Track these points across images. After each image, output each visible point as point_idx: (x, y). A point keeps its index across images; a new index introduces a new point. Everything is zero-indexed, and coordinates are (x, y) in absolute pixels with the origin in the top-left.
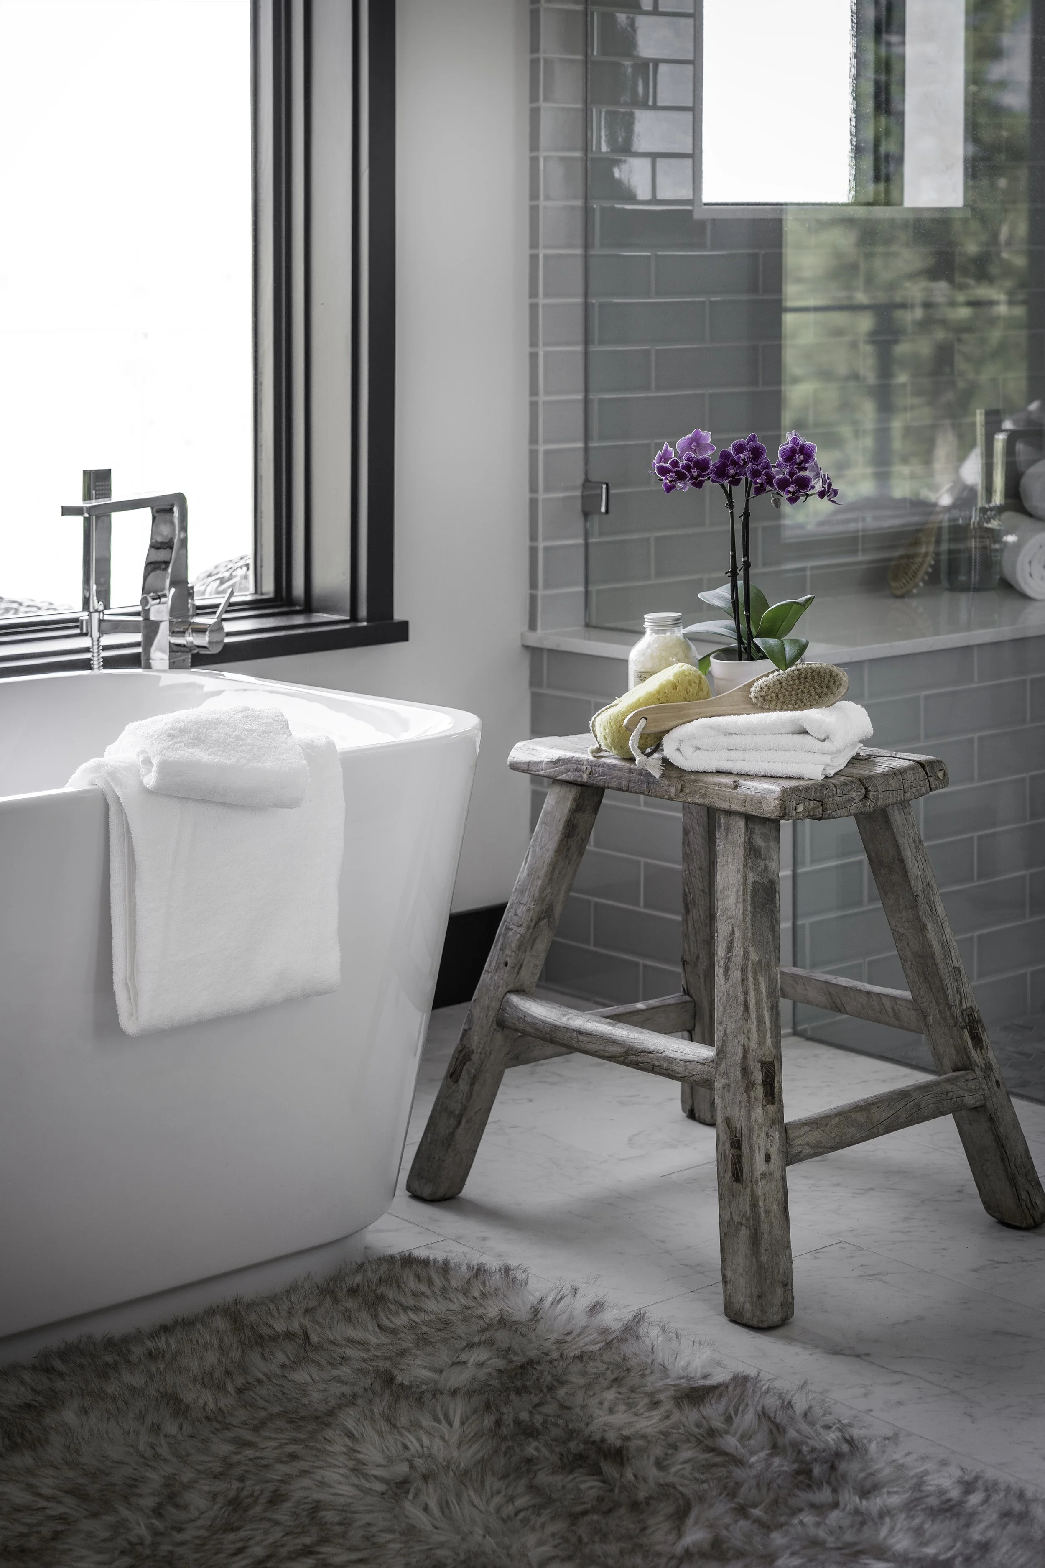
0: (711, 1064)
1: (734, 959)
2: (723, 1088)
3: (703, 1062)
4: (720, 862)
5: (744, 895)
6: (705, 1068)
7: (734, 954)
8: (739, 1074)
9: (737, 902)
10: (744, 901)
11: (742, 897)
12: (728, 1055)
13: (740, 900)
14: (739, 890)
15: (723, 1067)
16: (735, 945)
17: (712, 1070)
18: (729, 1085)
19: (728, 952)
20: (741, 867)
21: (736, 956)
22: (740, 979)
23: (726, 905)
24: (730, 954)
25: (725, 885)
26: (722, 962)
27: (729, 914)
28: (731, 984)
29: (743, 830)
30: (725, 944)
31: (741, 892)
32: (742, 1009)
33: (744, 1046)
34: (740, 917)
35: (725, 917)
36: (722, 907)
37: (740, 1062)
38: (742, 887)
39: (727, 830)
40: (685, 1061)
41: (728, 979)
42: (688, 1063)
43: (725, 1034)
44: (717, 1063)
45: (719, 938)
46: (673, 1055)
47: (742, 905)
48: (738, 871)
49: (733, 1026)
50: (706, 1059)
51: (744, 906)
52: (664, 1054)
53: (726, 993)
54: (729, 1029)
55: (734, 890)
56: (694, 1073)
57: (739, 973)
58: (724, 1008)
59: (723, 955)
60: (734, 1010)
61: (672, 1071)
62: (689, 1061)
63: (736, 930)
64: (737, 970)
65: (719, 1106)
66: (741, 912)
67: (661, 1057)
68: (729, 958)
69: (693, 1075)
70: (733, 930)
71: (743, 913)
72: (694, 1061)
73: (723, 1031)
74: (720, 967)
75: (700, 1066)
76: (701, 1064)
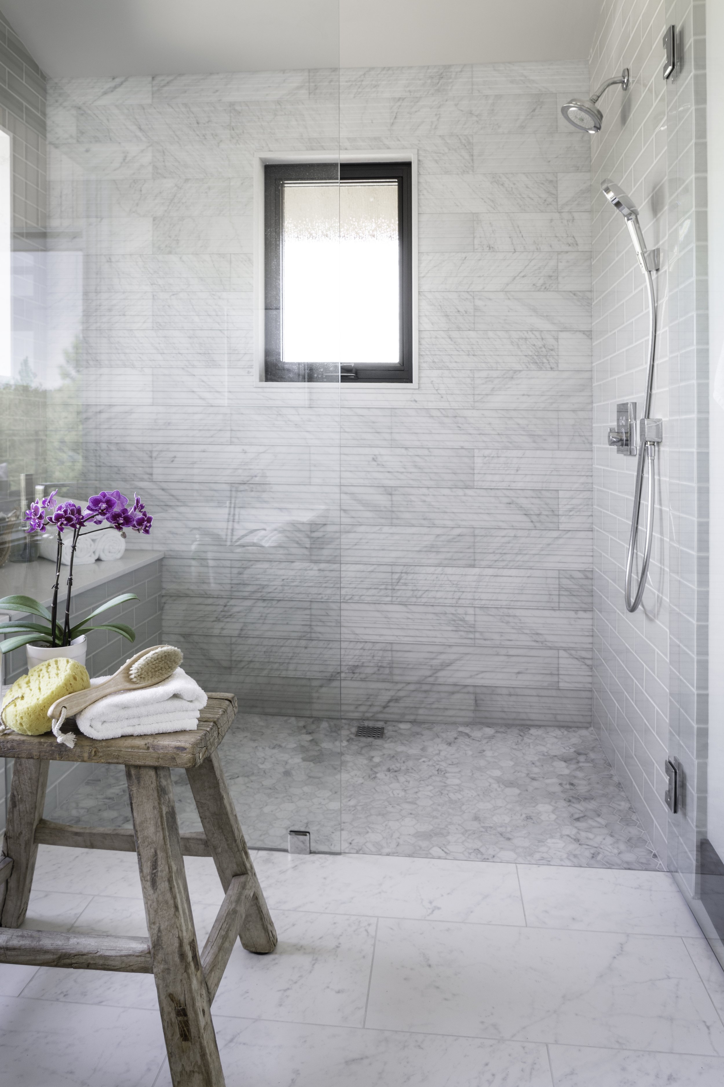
0: (148, 955)
1: (159, 874)
2: (163, 972)
3: (139, 954)
4: (135, 803)
5: (162, 825)
6: (143, 959)
7: (159, 869)
8: (177, 959)
9: (157, 831)
10: (163, 829)
11: (160, 827)
12: (165, 947)
13: (160, 829)
14: (157, 823)
15: (160, 956)
16: (159, 863)
17: (149, 959)
18: (168, 969)
19: (153, 869)
20: (156, 804)
21: (162, 871)
22: (168, 888)
23: (146, 834)
24: (155, 871)
25: (143, 820)
26: (149, 878)
27: (150, 840)
28: (160, 892)
29: (154, 778)
30: (149, 864)
31: (160, 823)
32: (173, 910)
33: (179, 937)
34: (162, 842)
35: (146, 843)
36: (142, 836)
37: (177, 950)
38: (159, 820)
39: (139, 779)
40: (121, 956)
41: (156, 889)
42: (124, 958)
43: (159, 931)
44: (154, 954)
45: (142, 860)
46: (108, 953)
47: (161, 833)
48: (154, 807)
49: (166, 924)
50: (142, 952)
51: (163, 834)
52: (99, 954)
53: (155, 900)
54: (162, 928)
55: (152, 822)
56: (131, 964)
57: (167, 884)
58: (155, 911)
59: (148, 872)
60: (165, 912)
61: (108, 965)
62: (125, 956)
63: (158, 852)
64: (164, 881)
65: (161, 987)
66: (162, 838)
67: (96, 957)
68: (155, 873)
69: (130, 966)
70: (156, 852)
71: (164, 838)
72: (130, 955)
73: (157, 929)
74: (147, 881)
75: (137, 958)
76: (137, 956)
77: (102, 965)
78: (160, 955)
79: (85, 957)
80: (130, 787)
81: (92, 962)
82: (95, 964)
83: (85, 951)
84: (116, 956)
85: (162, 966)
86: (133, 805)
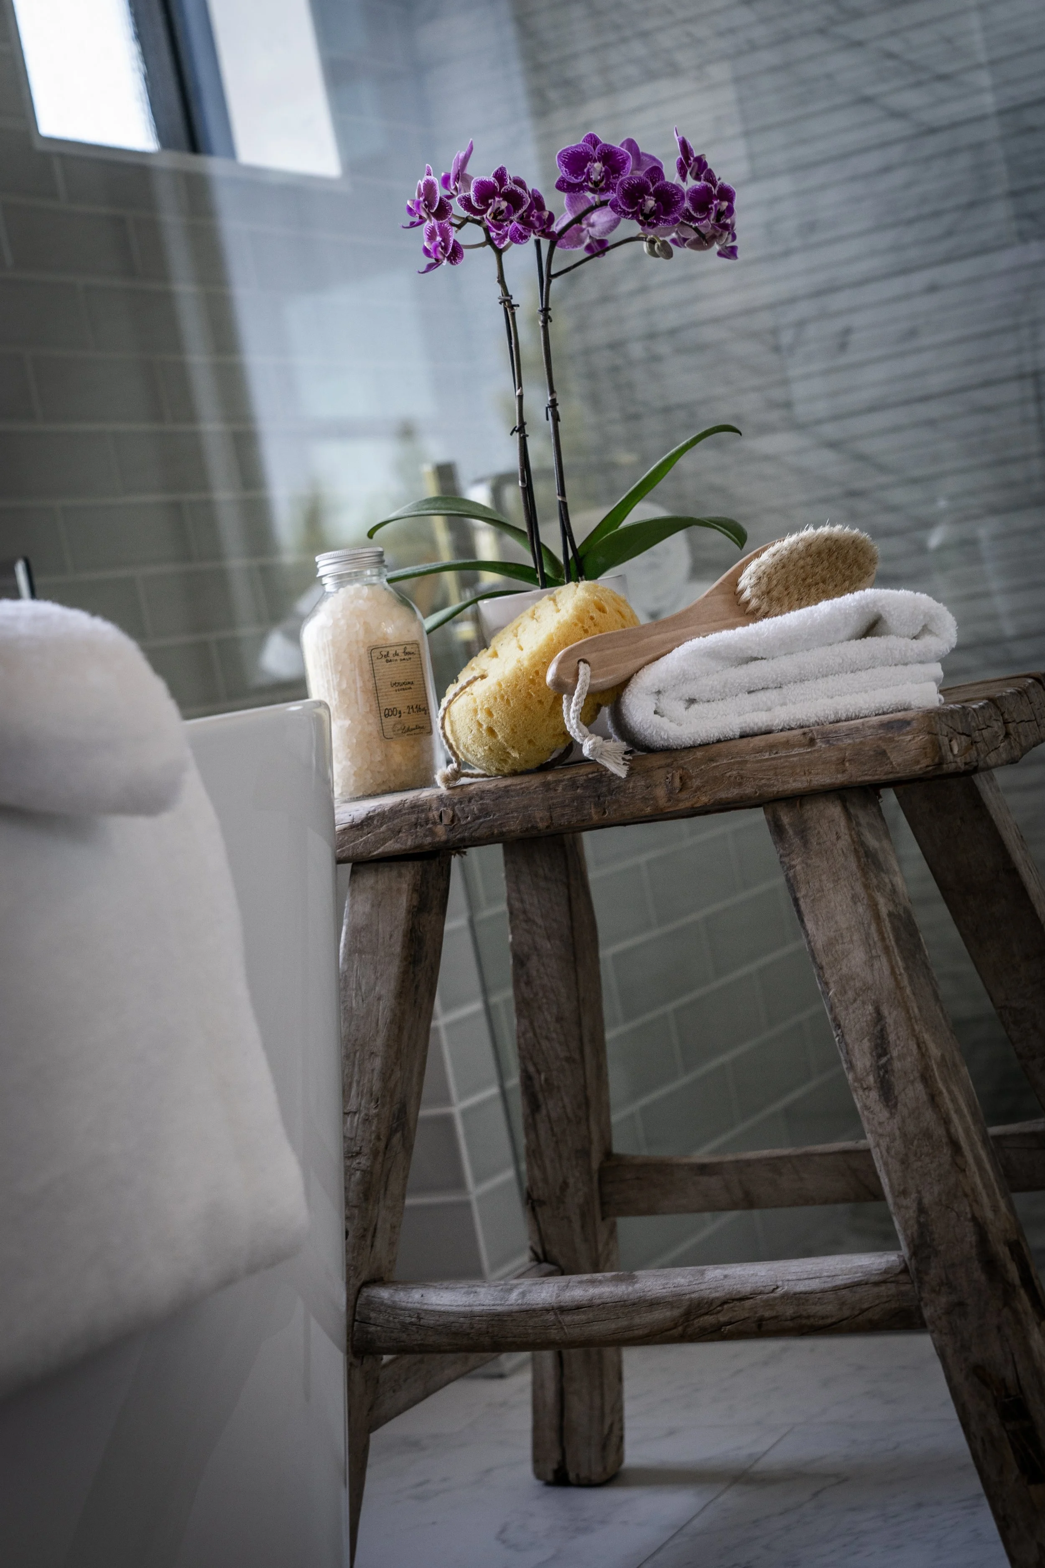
0: (902, 1278)
1: (897, 1065)
2: (948, 1312)
3: (881, 1278)
4: (805, 896)
5: (883, 939)
6: (892, 1289)
7: (895, 1053)
8: (979, 1275)
9: (872, 958)
10: (887, 950)
11: (879, 944)
12: (942, 1248)
13: (878, 950)
14: (868, 936)
15: (935, 1272)
16: (892, 1037)
17: (908, 1287)
18: (961, 1304)
19: (880, 1056)
20: (859, 889)
21: (901, 1057)
22: (924, 1097)
23: (845, 970)
24: (884, 1060)
25: (832, 934)
26: (871, 1079)
27: (858, 984)
28: (905, 1112)
29: (843, 822)
30: (866, 1044)
31: (876, 937)
32: (947, 1151)
33: (974, 1219)
34: (889, 983)
35: (851, 994)
36: (835, 978)
37: (974, 1252)
38: (873, 928)
39: (803, 833)
40: (836, 1289)
41: (895, 1105)
42: (844, 1292)
43: (921, 1210)
44: (918, 1271)
45: (847, 1037)
46: (801, 1287)
47: (884, 960)
48: (855, 899)
49: (936, 1189)
50: (886, 1271)
51: (890, 961)
52: (780, 1291)
53: (897, 1133)
54: (926, 1201)
55: (856, 937)
56: (865, 1306)
57: (919, 1087)
58: (903, 1162)
59: (868, 1064)
60: (927, 1160)
61: (808, 1317)
62: (846, 1287)
63: (885, 1011)
64: (912, 1082)
65: (949, 1351)
66: (887, 971)
67: (775, 1298)
68: (884, 1066)
69: (863, 1311)
70: (878, 1010)
71: (893, 972)
72: (858, 1284)
73: (914, 1206)
74: (868, 1088)
75: (876, 1290)
76: (877, 1284)
77: (792, 1319)
78: (933, 1272)
79: (748, 1303)
80: (786, 859)
81: (767, 1314)
82: (776, 1317)
83: (747, 1289)
84: (823, 1291)
85: (943, 1300)
86: (802, 902)
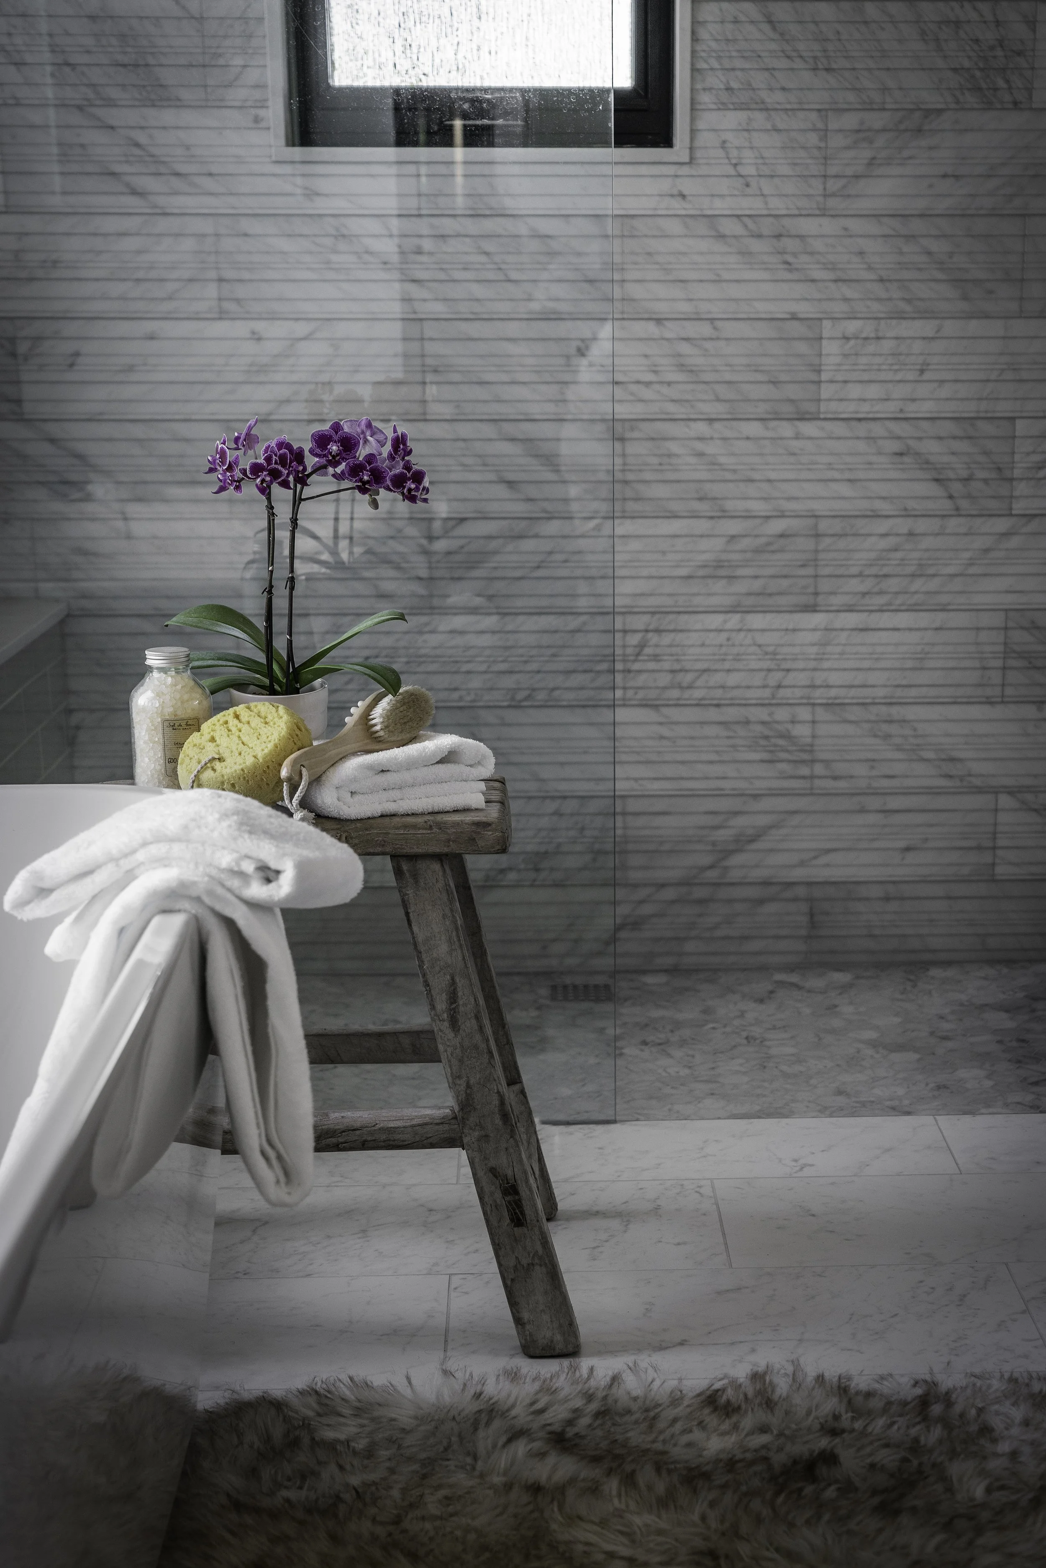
0: (453, 1121)
1: (461, 1009)
2: (478, 1140)
3: (441, 1120)
4: (414, 913)
5: (459, 940)
6: (446, 1127)
7: (461, 1002)
8: (498, 1121)
9: (452, 950)
10: (461, 946)
11: (456, 943)
12: (478, 1107)
13: (456, 946)
14: (450, 938)
15: (473, 1119)
16: (460, 994)
17: (456, 1126)
18: (487, 1136)
19: (452, 1003)
20: (447, 911)
21: (465, 1005)
22: (476, 1027)
23: (435, 955)
24: (454, 1006)
25: (429, 935)
26: (445, 1015)
27: (442, 964)
28: (464, 1035)
29: (441, 874)
30: (444, 997)
31: (455, 939)
32: (487, 1056)
33: (498, 1092)
34: (461, 964)
35: (437, 969)
36: (428, 959)
37: (496, 1110)
38: (454, 933)
39: (415, 876)
40: (412, 1126)
41: (459, 1030)
42: (416, 1128)
43: (468, 1086)
44: (463, 1118)
45: (432, 992)
46: (392, 1125)
47: (459, 952)
48: (444, 916)
49: (478, 1076)
50: (444, 1118)
51: (462, 952)
52: (380, 1126)
53: (458, 1045)
54: (472, 1081)
55: (443, 938)
56: (430, 1135)
57: (474, 1021)
58: (460, 1061)
59: (444, 1007)
60: (474, 1060)
61: (394, 1139)
62: (418, 1126)
63: (457, 979)
64: (469, 1019)
65: (477, 1160)
66: (460, 958)
67: (374, 1131)
68: (454, 1009)
69: (428, 1137)
70: (453, 979)
71: (464, 959)
72: (427, 1123)
73: (465, 1084)
74: (444, 1020)
75: (437, 1127)
76: (437, 1124)
77: (385, 1141)
78: (471, 1119)
79: (358, 1133)
82: (374, 1141)
83: (357, 1125)
84: (405, 1127)
85: (477, 1134)
86: (411, 915)
